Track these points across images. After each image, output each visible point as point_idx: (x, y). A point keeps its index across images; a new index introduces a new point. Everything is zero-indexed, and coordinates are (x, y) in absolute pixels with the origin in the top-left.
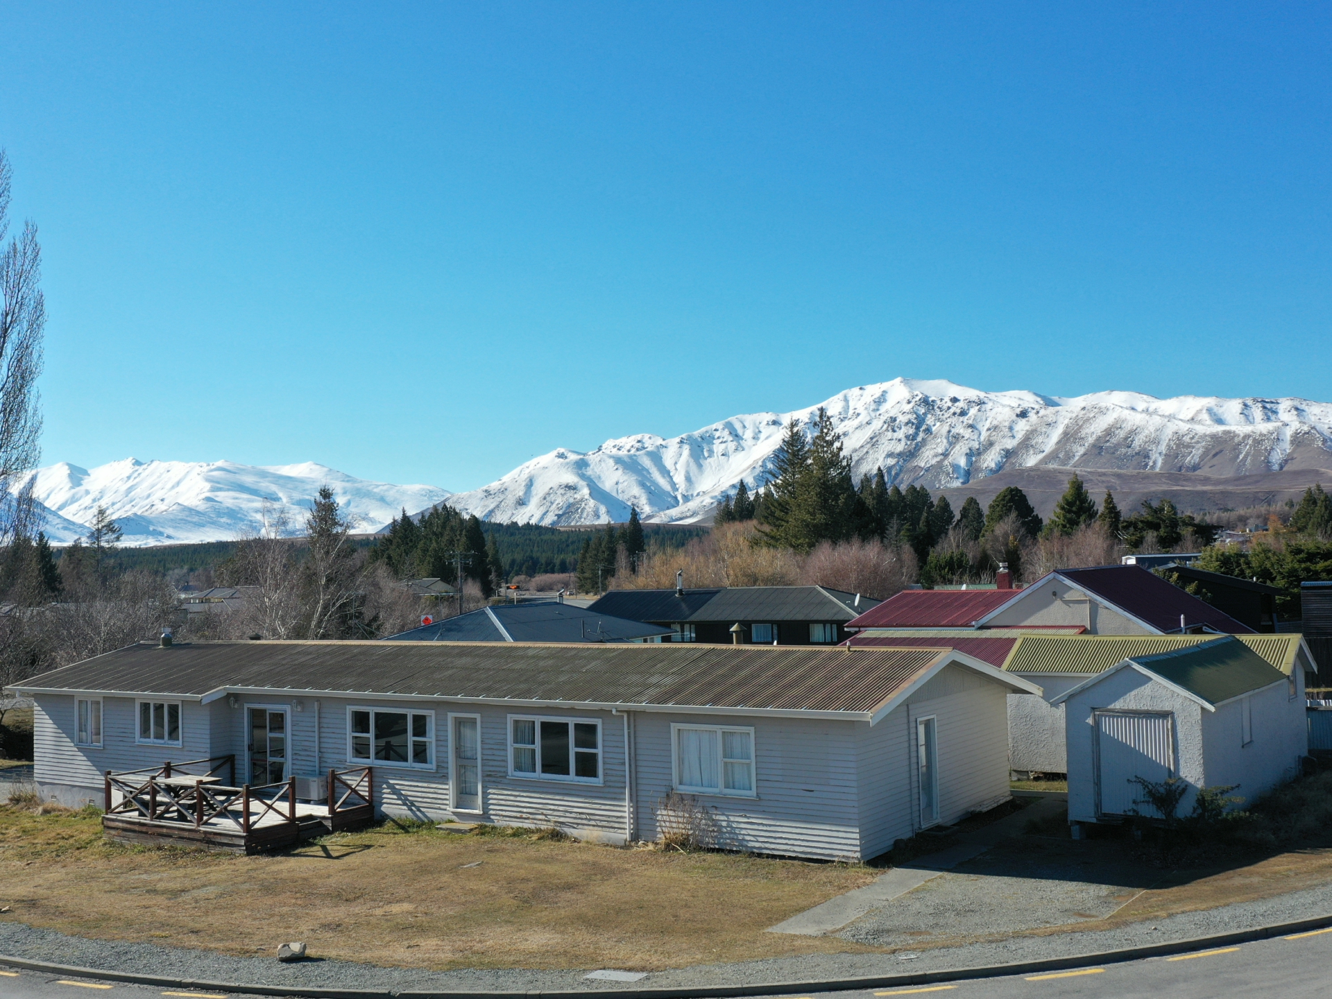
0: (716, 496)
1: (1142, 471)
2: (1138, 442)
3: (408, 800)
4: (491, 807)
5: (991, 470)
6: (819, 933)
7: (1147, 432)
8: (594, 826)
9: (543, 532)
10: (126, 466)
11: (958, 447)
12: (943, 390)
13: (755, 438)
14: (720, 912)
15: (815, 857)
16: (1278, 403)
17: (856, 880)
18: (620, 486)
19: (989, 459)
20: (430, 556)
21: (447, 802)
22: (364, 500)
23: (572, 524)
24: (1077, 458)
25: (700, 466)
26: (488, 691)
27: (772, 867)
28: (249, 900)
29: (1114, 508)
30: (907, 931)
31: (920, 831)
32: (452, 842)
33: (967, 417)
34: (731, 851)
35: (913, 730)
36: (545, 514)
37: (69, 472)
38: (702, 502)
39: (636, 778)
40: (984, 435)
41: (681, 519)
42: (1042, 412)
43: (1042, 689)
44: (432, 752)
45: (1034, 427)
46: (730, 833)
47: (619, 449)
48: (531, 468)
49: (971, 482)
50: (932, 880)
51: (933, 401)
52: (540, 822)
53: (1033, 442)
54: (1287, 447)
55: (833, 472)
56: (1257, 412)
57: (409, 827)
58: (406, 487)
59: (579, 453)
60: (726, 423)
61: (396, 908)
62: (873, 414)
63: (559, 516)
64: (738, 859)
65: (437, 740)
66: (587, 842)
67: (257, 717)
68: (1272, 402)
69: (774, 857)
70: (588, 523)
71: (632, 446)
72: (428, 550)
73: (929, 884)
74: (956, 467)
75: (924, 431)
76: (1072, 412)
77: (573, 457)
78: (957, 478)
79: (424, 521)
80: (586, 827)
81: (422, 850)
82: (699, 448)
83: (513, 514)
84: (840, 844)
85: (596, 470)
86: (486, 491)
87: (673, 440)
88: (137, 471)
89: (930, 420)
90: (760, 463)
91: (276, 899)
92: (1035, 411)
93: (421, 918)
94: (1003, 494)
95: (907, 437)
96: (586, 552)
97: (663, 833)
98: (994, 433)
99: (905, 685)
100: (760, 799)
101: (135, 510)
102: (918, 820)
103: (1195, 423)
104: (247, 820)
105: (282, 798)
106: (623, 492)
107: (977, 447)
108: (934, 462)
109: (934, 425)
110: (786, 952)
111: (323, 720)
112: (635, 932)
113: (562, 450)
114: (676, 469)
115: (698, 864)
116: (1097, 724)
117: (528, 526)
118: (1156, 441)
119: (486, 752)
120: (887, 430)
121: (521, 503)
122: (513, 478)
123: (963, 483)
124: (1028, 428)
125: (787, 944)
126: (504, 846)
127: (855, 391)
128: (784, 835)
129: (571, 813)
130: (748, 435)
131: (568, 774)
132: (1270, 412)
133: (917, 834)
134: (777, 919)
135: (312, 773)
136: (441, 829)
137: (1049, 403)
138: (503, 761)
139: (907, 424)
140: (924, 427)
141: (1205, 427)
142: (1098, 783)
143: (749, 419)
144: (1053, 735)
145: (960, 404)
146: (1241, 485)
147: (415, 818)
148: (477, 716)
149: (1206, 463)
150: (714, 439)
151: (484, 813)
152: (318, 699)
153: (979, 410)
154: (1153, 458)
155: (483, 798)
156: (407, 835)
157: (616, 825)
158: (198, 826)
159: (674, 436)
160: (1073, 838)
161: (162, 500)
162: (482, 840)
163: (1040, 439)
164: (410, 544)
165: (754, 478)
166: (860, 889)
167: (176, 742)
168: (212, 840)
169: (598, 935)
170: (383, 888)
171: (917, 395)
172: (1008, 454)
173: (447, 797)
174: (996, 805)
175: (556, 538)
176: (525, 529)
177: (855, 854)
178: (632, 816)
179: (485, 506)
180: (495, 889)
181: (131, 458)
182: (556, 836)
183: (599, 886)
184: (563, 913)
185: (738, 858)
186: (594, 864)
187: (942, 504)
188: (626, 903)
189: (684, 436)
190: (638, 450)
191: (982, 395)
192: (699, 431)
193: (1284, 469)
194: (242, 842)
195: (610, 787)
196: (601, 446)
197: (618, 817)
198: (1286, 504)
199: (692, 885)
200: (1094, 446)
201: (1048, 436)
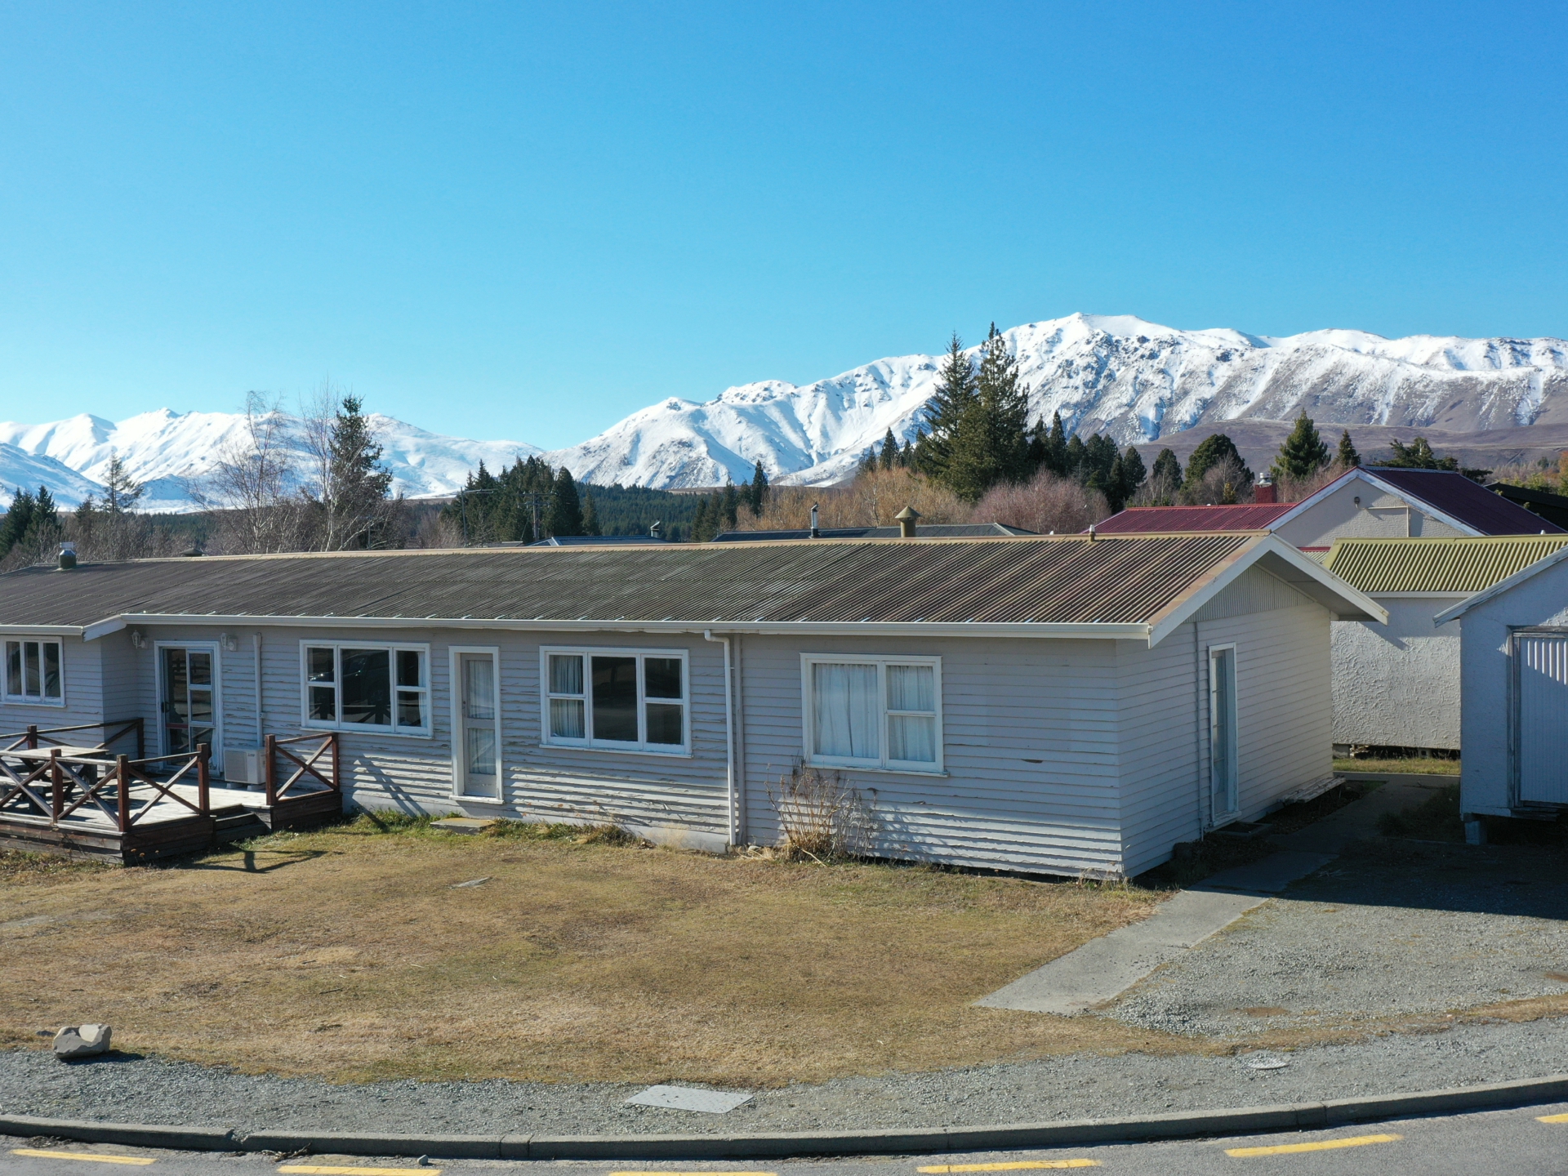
0: (857, 455)
1: (1365, 425)
2: (1361, 391)
3: (392, 783)
4: (517, 793)
5: (1185, 424)
6: (1075, 1010)
7: (1372, 378)
8: (676, 821)
9: (653, 495)
10: (159, 418)
11: (1146, 396)
12: (1129, 327)
13: (905, 385)
14: (888, 967)
15: (1043, 872)
16: (1530, 344)
17: (1121, 910)
18: (744, 443)
19: (1183, 411)
20: (512, 516)
21: (449, 786)
22: (440, 459)
23: (688, 486)
24: (1287, 410)
25: (839, 419)
26: (509, 610)
27: (971, 888)
28: (88, 939)
29: (1353, 452)
30: (1241, 1007)
31: (1211, 831)
32: (451, 846)
33: (1157, 361)
34: (901, 862)
35: (1203, 666)
36: (655, 475)
37: (92, 425)
38: (840, 462)
39: (744, 744)
40: (1178, 381)
41: (816, 481)
42: (1247, 355)
43: (1387, 612)
44: (426, 707)
45: (1237, 373)
46: (899, 832)
47: (742, 399)
48: (638, 421)
49: (1160, 437)
50: (1255, 911)
51: (1117, 341)
52: (592, 816)
53: (1236, 392)
54: (1539, 396)
55: (1005, 405)
56: (1505, 354)
57: (392, 824)
58: (490, 443)
59: (695, 404)
60: (870, 367)
61: (324, 956)
62: (1045, 357)
63: (671, 478)
64: (912, 875)
65: (433, 690)
66: (665, 847)
67: (173, 661)
68: (1523, 343)
69: (973, 871)
70: (705, 485)
71: (758, 395)
72: (510, 510)
73: (1251, 918)
74: (1143, 420)
75: (1106, 377)
76: (1283, 354)
77: (688, 408)
78: (1145, 433)
79: (506, 476)
80: (663, 824)
81: (401, 859)
82: (838, 397)
83: (617, 476)
84: (1087, 850)
85: (715, 423)
86: (585, 448)
87: (806, 387)
88: (171, 424)
89: (1113, 364)
90: (910, 416)
91: (133, 938)
92: (1239, 353)
93: (362, 974)
94: (1207, 444)
95: (1086, 384)
96: (702, 514)
97: (788, 832)
98: (1190, 380)
99: (1200, 583)
100: (950, 776)
101: (171, 470)
102: (1207, 812)
103: (1430, 367)
104: (126, 814)
105: (186, 779)
106: (747, 450)
107: (1169, 396)
108: (1117, 414)
109: (1118, 370)
110: (1020, 1048)
111: (265, 663)
112: (733, 1004)
113: (674, 400)
114: (810, 422)
115: (846, 883)
116: (1518, 654)
117: (634, 489)
118: (1382, 390)
119: (508, 707)
120: (1062, 376)
121: (626, 462)
122: (617, 433)
123: (1151, 439)
124: (1230, 373)
125: (1019, 1031)
126: (531, 852)
127: (1024, 329)
128: (990, 836)
129: (640, 801)
130: (896, 381)
131: (635, 739)
132: (1520, 355)
133: (1207, 836)
134: (992, 982)
135: (250, 744)
136: (438, 827)
137: (1256, 343)
138: (534, 720)
139: (1085, 368)
140: (1106, 372)
141: (1442, 373)
142: (1515, 751)
143: (898, 363)
144: (1392, 688)
145: (1149, 345)
146: (1484, 442)
147: (402, 811)
148: (494, 651)
149: (1441, 416)
150: (855, 386)
151: (505, 803)
152: (259, 630)
153: (1172, 353)
154: (1379, 410)
155: (504, 778)
156: (385, 836)
157: (712, 820)
158: (56, 820)
159: (808, 383)
160: (1467, 841)
161: (203, 459)
162: (498, 844)
163: (1244, 387)
164: (490, 504)
165: (903, 433)
166: (1132, 927)
167: (56, 700)
168: (72, 843)
169: (665, 1009)
170: (317, 921)
171: (1098, 334)
172: (1206, 405)
173: (449, 778)
174: (1322, 791)
175: (667, 503)
176: (630, 493)
177: (1113, 866)
178: (737, 805)
179: (583, 466)
180: (499, 923)
181: (164, 409)
182: (617, 837)
183: (677, 920)
184: (608, 966)
185: (912, 872)
186: (673, 881)
187: (1132, 457)
188: (721, 949)
189: (820, 382)
190: (764, 399)
191: (1176, 333)
192: (838, 377)
193: (1536, 423)
194: (117, 846)
195: (701, 758)
196: (721, 395)
197: (715, 807)
198: (1539, 464)
199: (835, 919)
200: (1308, 395)
201: (1254, 383)
